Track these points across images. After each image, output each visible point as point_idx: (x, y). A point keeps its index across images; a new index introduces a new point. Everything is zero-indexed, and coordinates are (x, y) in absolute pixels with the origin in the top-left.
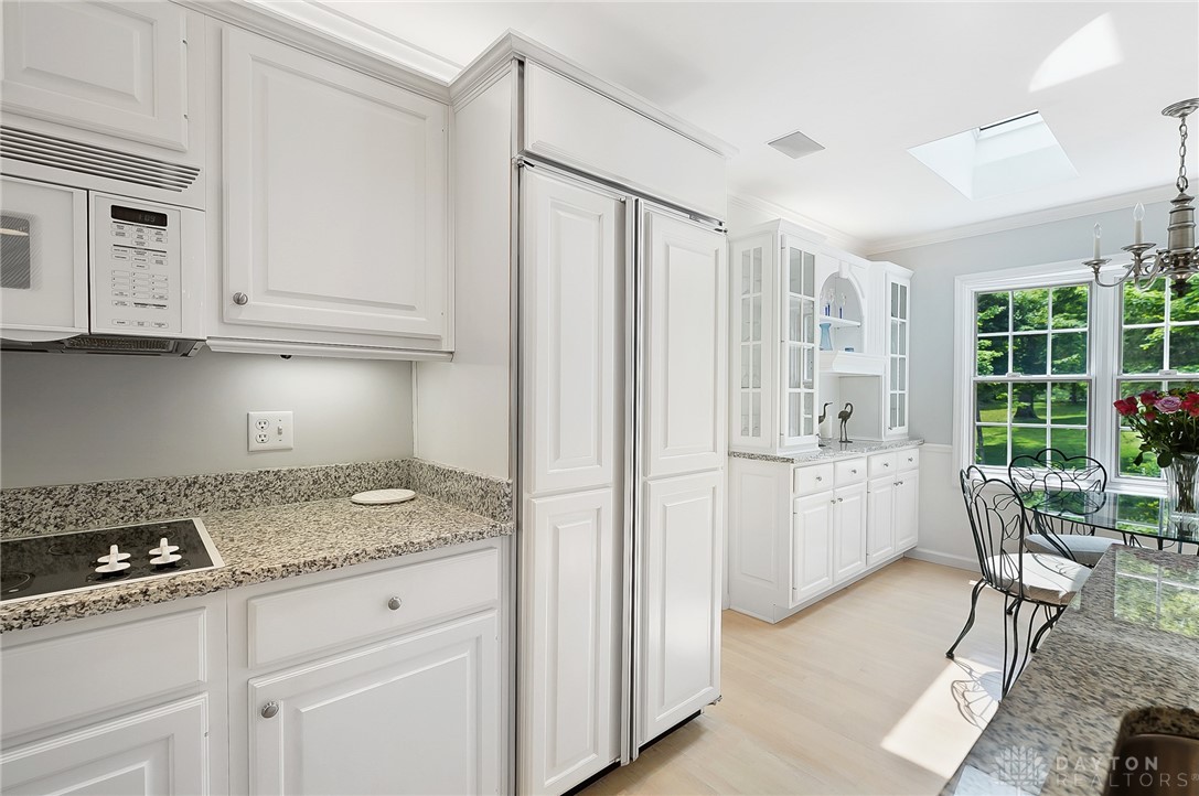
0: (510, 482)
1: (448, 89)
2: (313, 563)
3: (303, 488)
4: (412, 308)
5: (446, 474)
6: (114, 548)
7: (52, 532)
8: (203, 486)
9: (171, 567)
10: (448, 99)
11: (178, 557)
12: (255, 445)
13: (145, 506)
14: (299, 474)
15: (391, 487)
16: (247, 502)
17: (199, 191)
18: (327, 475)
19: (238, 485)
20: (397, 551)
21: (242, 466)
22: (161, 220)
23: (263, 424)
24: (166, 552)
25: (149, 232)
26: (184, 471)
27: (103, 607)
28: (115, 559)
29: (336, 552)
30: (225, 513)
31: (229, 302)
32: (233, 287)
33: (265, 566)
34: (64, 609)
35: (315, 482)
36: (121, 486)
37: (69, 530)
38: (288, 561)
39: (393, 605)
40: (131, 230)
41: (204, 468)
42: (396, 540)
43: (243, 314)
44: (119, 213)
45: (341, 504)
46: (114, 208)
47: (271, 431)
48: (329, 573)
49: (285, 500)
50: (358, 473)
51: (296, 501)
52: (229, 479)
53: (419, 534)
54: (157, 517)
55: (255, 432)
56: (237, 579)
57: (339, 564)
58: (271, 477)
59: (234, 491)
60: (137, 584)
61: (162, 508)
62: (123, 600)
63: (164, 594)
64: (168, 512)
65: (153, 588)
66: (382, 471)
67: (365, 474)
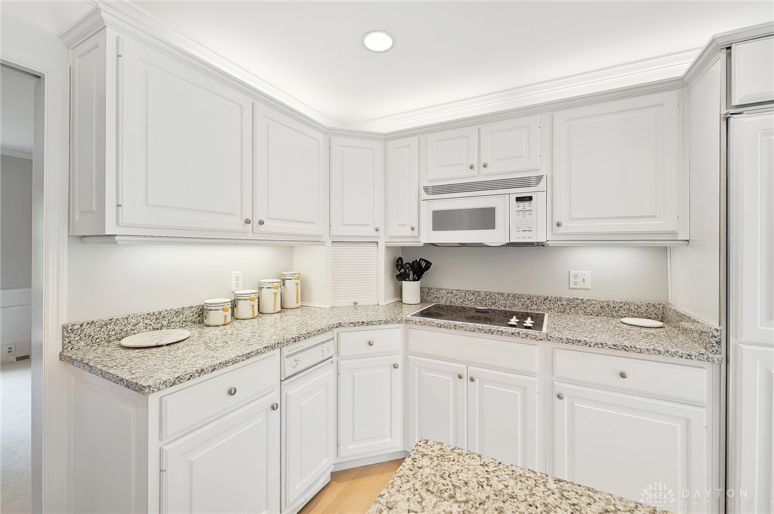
0: (719, 328)
1: (682, 79)
2: (580, 341)
3: (595, 309)
4: (655, 217)
5: (682, 317)
6: (514, 317)
7: (502, 308)
8: (550, 301)
9: (529, 328)
10: (682, 85)
11: (531, 325)
12: (572, 286)
13: (530, 305)
14: (593, 302)
15: (649, 318)
16: (568, 311)
17: (542, 185)
18: (608, 305)
19: (565, 303)
20: (625, 348)
21: (567, 294)
22: (530, 198)
23: (576, 276)
24: (529, 322)
25: (527, 204)
26: (544, 293)
27: (508, 334)
28: (514, 321)
29: (592, 340)
30: (559, 314)
31: (555, 225)
32: (557, 220)
33: (560, 336)
34: (498, 331)
35: (601, 307)
36: (522, 296)
37: (507, 309)
38: (569, 337)
39: (623, 375)
40: (521, 204)
41: (552, 293)
42: (627, 343)
43: (561, 230)
44: (518, 199)
45: (614, 322)
46: (517, 198)
47: (579, 280)
48: (586, 348)
49: (586, 313)
50: (627, 307)
51: (591, 315)
52: (560, 299)
53: (642, 344)
54: (534, 310)
55: (572, 280)
56: (548, 338)
57: (592, 345)
58: (579, 302)
59: (562, 305)
60: (517, 330)
61: (535, 307)
62: (512, 334)
63: (524, 336)
64: (537, 309)
65: (521, 333)
66: (644, 308)
67: (632, 308)
